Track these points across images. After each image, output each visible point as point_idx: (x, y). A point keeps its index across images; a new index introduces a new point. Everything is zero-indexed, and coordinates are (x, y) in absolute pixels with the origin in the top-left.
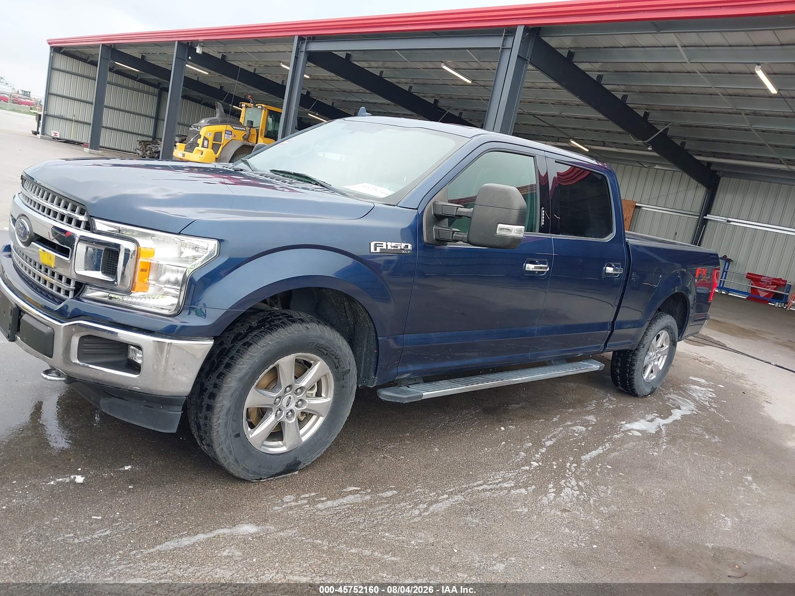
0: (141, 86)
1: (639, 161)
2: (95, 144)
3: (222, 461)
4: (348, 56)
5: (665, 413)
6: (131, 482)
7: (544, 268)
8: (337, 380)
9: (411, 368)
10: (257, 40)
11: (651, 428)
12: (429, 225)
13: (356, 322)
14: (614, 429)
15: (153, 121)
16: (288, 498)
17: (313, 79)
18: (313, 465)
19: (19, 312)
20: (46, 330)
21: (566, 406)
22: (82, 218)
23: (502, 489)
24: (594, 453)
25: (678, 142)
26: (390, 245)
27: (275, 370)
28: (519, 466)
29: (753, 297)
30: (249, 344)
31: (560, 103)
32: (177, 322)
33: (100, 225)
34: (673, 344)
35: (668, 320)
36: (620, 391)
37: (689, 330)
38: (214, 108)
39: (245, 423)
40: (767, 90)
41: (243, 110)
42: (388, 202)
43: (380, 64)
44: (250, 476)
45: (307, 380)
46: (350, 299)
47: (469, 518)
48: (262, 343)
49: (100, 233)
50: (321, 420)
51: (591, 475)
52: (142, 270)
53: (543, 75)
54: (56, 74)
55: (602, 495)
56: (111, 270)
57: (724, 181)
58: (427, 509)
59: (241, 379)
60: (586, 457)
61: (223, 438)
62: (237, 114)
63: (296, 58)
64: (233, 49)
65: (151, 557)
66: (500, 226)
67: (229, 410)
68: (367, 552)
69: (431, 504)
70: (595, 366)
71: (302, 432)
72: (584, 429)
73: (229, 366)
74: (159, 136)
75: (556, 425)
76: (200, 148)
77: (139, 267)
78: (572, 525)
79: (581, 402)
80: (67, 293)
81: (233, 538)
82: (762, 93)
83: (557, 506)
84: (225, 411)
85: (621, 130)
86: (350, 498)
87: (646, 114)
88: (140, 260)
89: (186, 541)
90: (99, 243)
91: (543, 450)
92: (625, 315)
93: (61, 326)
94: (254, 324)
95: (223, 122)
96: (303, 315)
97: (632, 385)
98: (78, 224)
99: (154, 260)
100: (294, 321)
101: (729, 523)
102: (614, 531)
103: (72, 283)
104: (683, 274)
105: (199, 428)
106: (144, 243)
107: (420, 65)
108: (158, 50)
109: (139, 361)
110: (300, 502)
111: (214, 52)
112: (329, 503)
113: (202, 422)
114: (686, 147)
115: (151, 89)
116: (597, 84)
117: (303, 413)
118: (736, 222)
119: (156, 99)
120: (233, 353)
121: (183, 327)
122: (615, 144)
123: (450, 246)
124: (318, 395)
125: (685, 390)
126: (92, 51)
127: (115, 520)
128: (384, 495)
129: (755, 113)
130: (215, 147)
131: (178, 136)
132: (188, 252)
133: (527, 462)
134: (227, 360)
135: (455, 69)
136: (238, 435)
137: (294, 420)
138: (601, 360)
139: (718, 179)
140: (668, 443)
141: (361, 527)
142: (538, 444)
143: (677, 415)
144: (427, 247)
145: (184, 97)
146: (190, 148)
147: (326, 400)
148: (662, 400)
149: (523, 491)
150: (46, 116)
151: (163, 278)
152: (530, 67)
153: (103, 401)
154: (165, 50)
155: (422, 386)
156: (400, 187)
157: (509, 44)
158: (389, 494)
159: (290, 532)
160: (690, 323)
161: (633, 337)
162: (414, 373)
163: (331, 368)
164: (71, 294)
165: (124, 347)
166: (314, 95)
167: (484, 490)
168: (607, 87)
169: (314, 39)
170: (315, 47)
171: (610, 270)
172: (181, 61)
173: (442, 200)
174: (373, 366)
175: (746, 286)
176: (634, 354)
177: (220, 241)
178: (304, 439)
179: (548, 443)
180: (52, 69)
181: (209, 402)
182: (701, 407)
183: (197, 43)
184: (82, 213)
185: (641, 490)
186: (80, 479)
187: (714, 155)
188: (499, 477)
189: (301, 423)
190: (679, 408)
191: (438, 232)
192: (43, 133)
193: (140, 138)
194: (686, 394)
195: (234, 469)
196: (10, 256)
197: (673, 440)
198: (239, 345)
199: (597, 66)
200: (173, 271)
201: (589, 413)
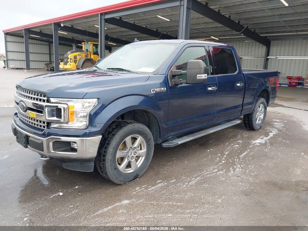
0: (42, 42)
1: (239, 40)
2: (28, 68)
3: (111, 179)
4: (120, 18)
5: (267, 135)
6: (80, 192)
7: (215, 88)
8: (147, 142)
9: (172, 134)
10: (84, 17)
11: (263, 141)
12: (171, 80)
13: (149, 120)
14: (249, 144)
15: (48, 55)
16: (137, 188)
17: (108, 29)
18: (143, 175)
19: (27, 137)
20: (40, 142)
21: (230, 139)
22: (45, 99)
23: (213, 173)
24: (244, 154)
25: (253, 30)
26: (158, 90)
27: (125, 143)
28: (217, 163)
29: (290, 85)
30: (114, 135)
31: (205, 23)
32: (87, 131)
33: (52, 100)
34: (266, 108)
35: (262, 100)
36: (248, 129)
37: (270, 102)
38: (72, 46)
39: (117, 164)
40: (284, 5)
41: (83, 45)
42: (154, 73)
43: (133, 19)
44: (122, 183)
45: (136, 144)
46: (146, 112)
47: (204, 185)
48: (119, 133)
49: (52, 103)
50: (143, 158)
51: (245, 162)
52: (71, 114)
53: (197, 13)
54: (8, 43)
55: (250, 169)
56: (59, 116)
57: (272, 43)
58: (188, 184)
59: (113, 148)
60: (241, 156)
61: (111, 171)
62: (81, 47)
63: (101, 22)
64: (75, 22)
65: (95, 217)
66: (198, 75)
67: (111, 160)
68: (171, 203)
69: (189, 182)
70: (239, 122)
71: (137, 163)
72: (238, 146)
73: (108, 144)
74: (52, 61)
75: (228, 146)
76: (69, 63)
77: (70, 113)
78: (242, 181)
79: (235, 136)
80: (44, 127)
81: (121, 206)
82: (283, 6)
83: (235, 175)
84: (109, 161)
85: (230, 29)
86: (160, 185)
87: (239, 22)
88: (70, 110)
89: (105, 210)
90: (53, 107)
91: (225, 156)
92: (246, 101)
93: (44, 139)
94: (114, 127)
95: (76, 52)
96: (131, 121)
97: (252, 126)
98: (44, 101)
99: (74, 110)
100: (128, 124)
101: (299, 172)
102: (257, 181)
103: (46, 123)
104: (265, 82)
105: (101, 168)
106: (70, 104)
107: (149, 17)
108: (46, 27)
109: (76, 148)
110: (142, 189)
111: (68, 25)
112: (153, 188)
113: (102, 166)
114: (256, 32)
115: (46, 43)
116: (219, 13)
117: (136, 157)
118: (279, 58)
119: (48, 47)
120: (109, 139)
121: (90, 133)
122: (228, 35)
123: (179, 86)
124: (141, 149)
125: (272, 125)
126: (21, 32)
127: (78, 206)
128: (172, 182)
129: (280, 15)
130: (75, 62)
131: (60, 59)
132: (87, 105)
133: (221, 162)
134: (107, 142)
135: (162, 16)
136: (116, 169)
137: (134, 159)
138: (240, 119)
139: (270, 42)
140: (270, 146)
141: (166, 194)
142: (223, 154)
143: (271, 135)
144: (171, 88)
145: (59, 44)
146: (66, 63)
147: (144, 150)
148: (265, 130)
149: (221, 172)
150: (7, 60)
151: (79, 116)
152: (192, 11)
153: (63, 165)
154: (48, 27)
155: (177, 140)
156: (157, 67)
157: (182, 3)
158: (173, 181)
159: (141, 201)
160: (271, 100)
161: (250, 109)
162: (174, 135)
163: (144, 138)
164: (46, 127)
165: (69, 143)
166: (109, 35)
167: (207, 174)
168: (223, 14)
169: (106, 13)
170: (107, 17)
171: (238, 85)
172: (56, 30)
173: (174, 69)
174: (159, 136)
175: (287, 81)
176: (252, 115)
177: (98, 99)
178: (139, 166)
179: (226, 153)
180: (6, 42)
181: (104, 158)
182: (280, 130)
183: (61, 22)
184: (44, 97)
185: (264, 165)
186: (61, 194)
187: (267, 33)
188: (211, 169)
189: (137, 160)
190: (271, 132)
191: (175, 81)
192: (7, 67)
193: (45, 63)
194: (273, 127)
195: (116, 181)
196: (17, 117)
197: (272, 144)
198: (110, 136)
199: (217, 6)
200: (82, 113)
201: (239, 139)
